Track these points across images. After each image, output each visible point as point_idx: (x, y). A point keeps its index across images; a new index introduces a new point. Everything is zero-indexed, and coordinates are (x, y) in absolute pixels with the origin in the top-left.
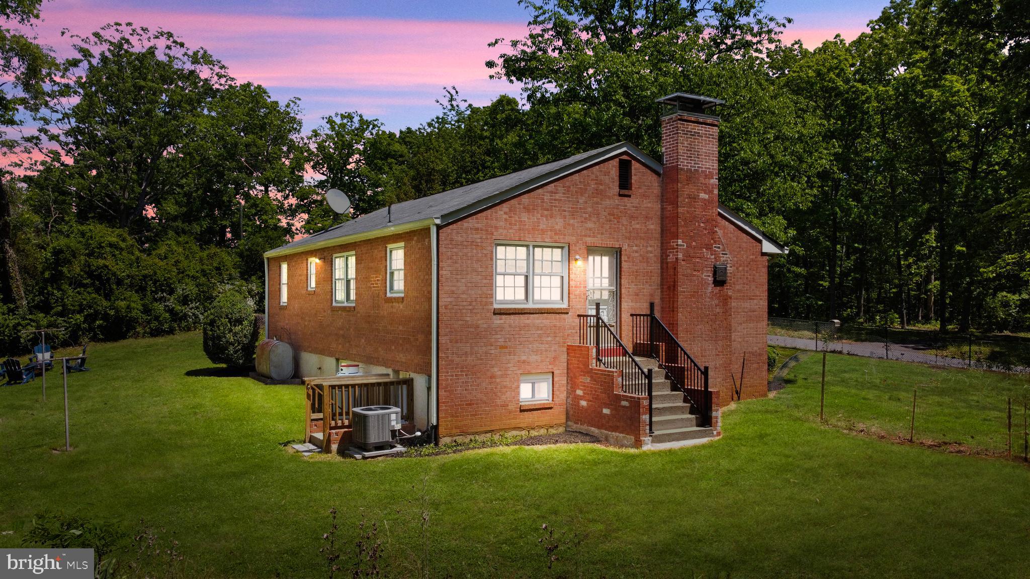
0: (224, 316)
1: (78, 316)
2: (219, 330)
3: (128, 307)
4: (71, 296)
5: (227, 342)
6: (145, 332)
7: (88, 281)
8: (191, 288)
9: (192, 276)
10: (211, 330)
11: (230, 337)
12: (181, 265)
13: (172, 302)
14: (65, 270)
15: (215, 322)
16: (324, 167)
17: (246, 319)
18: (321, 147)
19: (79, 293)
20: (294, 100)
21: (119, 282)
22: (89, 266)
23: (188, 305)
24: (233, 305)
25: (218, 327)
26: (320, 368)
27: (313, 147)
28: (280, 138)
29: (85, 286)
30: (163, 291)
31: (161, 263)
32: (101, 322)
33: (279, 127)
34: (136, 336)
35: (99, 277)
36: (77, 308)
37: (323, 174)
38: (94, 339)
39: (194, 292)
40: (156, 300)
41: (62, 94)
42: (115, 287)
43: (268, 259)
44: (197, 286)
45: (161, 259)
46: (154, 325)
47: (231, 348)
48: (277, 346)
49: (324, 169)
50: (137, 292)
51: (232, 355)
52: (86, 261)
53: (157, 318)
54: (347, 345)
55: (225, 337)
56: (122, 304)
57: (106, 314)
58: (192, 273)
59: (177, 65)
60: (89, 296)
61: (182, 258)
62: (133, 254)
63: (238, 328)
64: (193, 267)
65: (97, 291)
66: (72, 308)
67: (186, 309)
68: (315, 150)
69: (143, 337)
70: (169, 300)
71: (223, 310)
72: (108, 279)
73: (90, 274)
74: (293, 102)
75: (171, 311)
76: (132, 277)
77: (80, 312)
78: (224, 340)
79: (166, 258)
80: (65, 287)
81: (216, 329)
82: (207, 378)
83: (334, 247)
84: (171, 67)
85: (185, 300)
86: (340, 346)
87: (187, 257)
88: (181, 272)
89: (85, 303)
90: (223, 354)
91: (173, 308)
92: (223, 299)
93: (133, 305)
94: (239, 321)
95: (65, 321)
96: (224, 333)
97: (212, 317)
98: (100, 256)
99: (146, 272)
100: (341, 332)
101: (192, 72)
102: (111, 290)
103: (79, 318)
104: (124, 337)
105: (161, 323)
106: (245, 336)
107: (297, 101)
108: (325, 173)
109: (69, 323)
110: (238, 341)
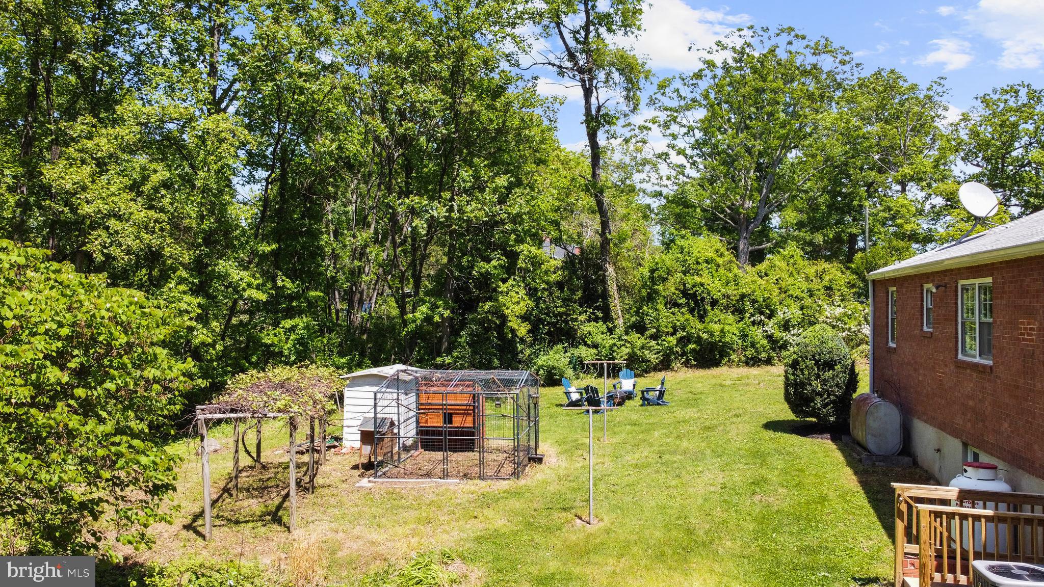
0: (809, 357)
1: (670, 338)
2: (803, 374)
3: (722, 331)
4: (665, 317)
5: (813, 391)
6: (740, 361)
7: (683, 301)
8: (793, 312)
9: (796, 297)
10: (793, 374)
11: (817, 385)
12: (784, 284)
13: (771, 327)
14: (660, 288)
15: (798, 364)
16: (977, 157)
17: (840, 363)
18: (974, 134)
19: (673, 314)
20: (938, 80)
21: (714, 303)
22: (684, 285)
23: (789, 331)
24: (822, 343)
25: (802, 370)
26: (939, 450)
27: (964, 135)
28: (921, 127)
29: (679, 306)
30: (761, 313)
31: (760, 281)
32: (694, 346)
33: (920, 116)
34: (730, 363)
35: (694, 296)
36: (671, 330)
37: (978, 165)
38: (686, 364)
39: (796, 316)
40: (753, 323)
41: (688, 108)
42: (708, 307)
43: (873, 281)
44: (802, 309)
45: (761, 277)
46: (750, 352)
47: (818, 400)
48: (876, 406)
49: (979, 159)
50: (733, 313)
51: (819, 409)
52: (682, 279)
53: (753, 345)
54: (980, 425)
55: (811, 384)
56: (716, 327)
57: (699, 337)
58: (798, 293)
59: (799, 61)
60: (682, 316)
61: (785, 275)
62: (730, 270)
63: (829, 374)
64: (799, 286)
65: (691, 311)
66: (666, 330)
67: (786, 336)
68: (966, 138)
69: (738, 366)
70: (767, 325)
71: (809, 348)
72: (703, 299)
73: (685, 293)
74: (936, 82)
75: (770, 338)
76: (728, 297)
77: (672, 335)
78: (809, 388)
79: (766, 275)
80: (661, 307)
81: (799, 372)
82: (787, 435)
83: (959, 269)
84: (791, 62)
85: (786, 326)
86: (969, 425)
87: (791, 275)
88: (784, 291)
89: (678, 324)
90: (808, 406)
91: (773, 334)
92: (810, 334)
93: (727, 328)
94: (830, 365)
95: (658, 344)
96: (809, 379)
97: (795, 356)
98: (698, 273)
99: (744, 291)
100: (971, 403)
101: (815, 66)
102: (705, 311)
103: (673, 340)
104: (717, 364)
105: (757, 351)
106: (838, 385)
107: (942, 82)
108: (981, 164)
109: (662, 345)
110: (828, 391)
